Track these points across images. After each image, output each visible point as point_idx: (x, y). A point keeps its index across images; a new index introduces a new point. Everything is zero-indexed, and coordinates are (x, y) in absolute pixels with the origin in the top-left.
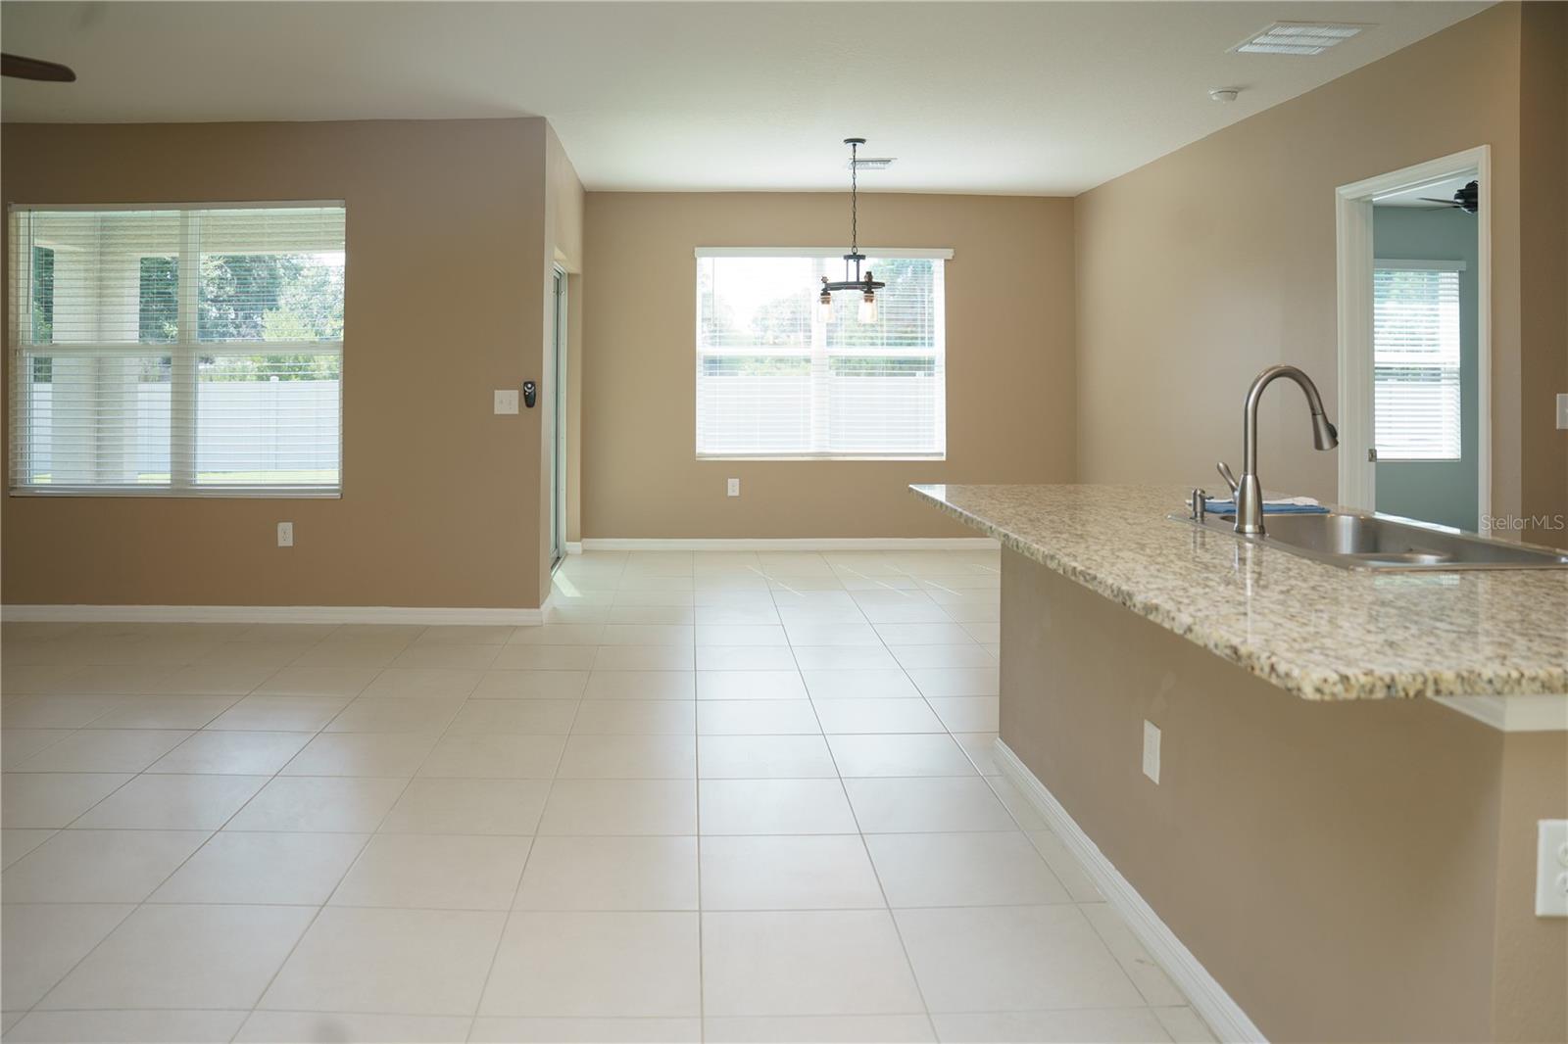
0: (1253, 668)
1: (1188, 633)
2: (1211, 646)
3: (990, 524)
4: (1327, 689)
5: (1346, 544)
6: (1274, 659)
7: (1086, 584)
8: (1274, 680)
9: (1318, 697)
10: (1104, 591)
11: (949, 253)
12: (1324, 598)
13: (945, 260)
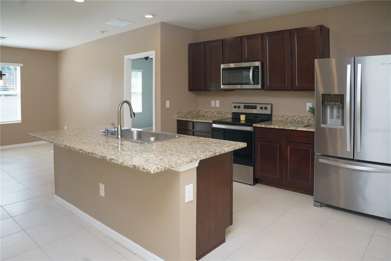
0: (139, 169)
1: (122, 164)
2: (128, 166)
3: (59, 143)
4: (155, 171)
5: (135, 137)
6: (144, 167)
7: (92, 155)
8: (144, 171)
9: (154, 173)
10: (98, 157)
11: (22, 65)
12: (143, 151)
13: (21, 67)
